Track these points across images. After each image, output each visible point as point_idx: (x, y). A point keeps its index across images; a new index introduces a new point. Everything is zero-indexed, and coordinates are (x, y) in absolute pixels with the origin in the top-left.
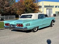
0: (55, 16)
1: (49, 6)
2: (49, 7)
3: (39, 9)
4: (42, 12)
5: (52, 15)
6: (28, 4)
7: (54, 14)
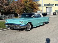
0: (55, 14)
1: (49, 4)
2: (49, 6)
3: (39, 8)
4: (41, 11)
5: (52, 13)
6: (28, 3)
7: (54, 13)
